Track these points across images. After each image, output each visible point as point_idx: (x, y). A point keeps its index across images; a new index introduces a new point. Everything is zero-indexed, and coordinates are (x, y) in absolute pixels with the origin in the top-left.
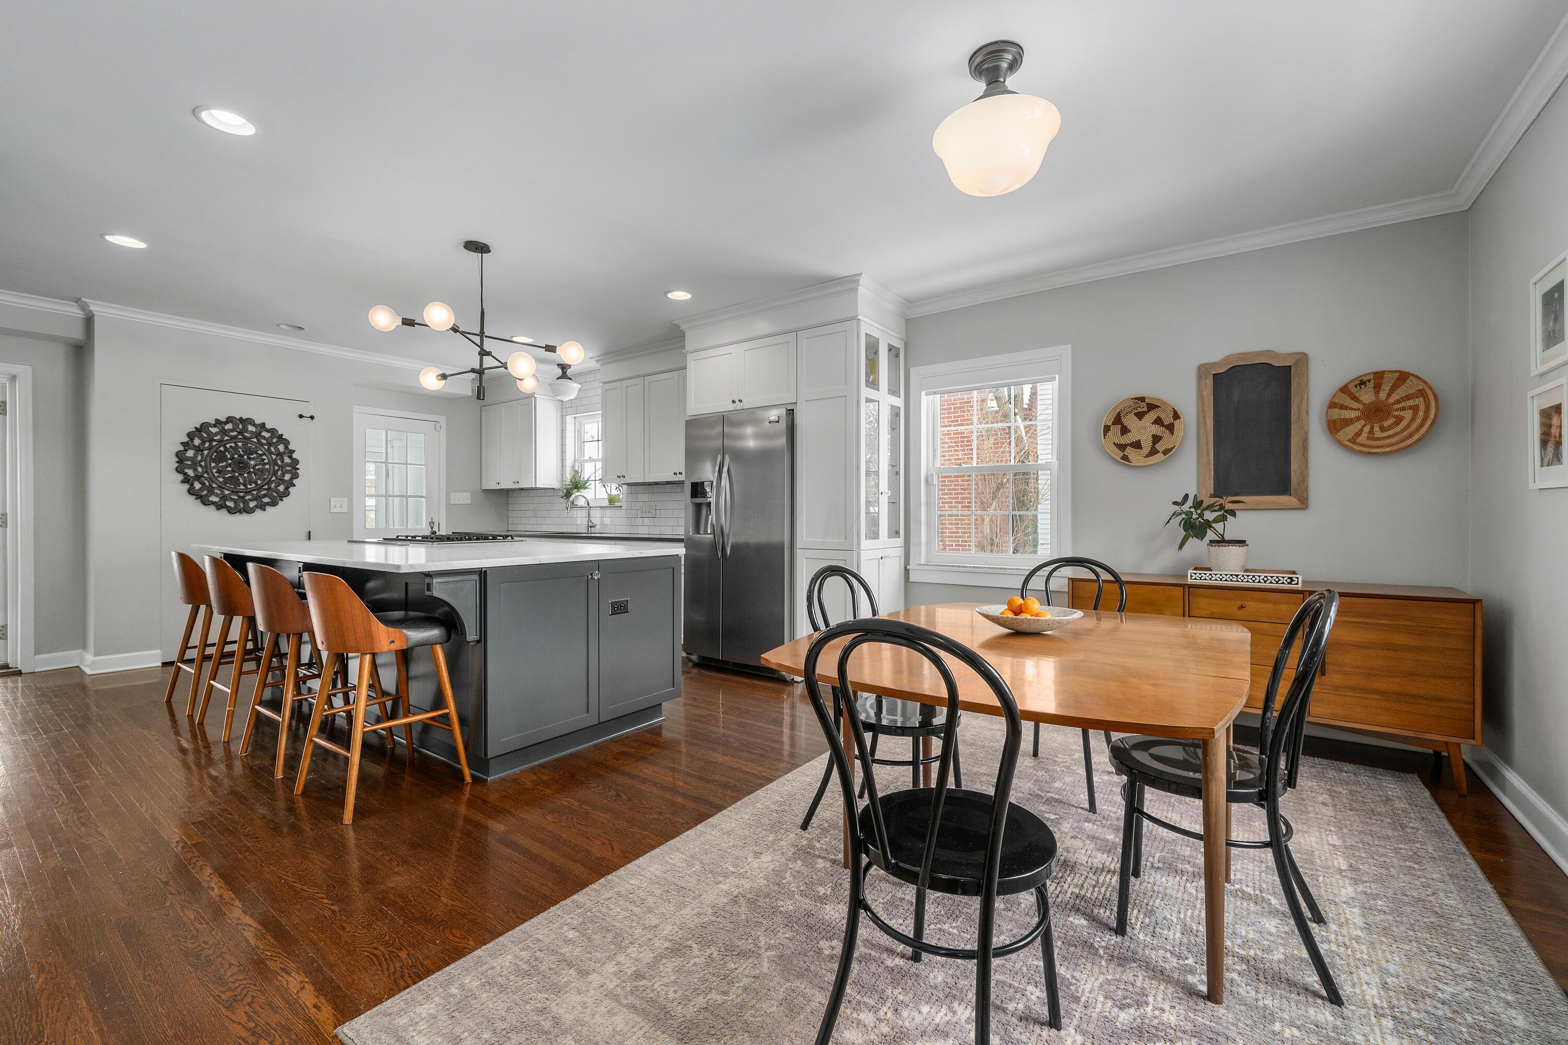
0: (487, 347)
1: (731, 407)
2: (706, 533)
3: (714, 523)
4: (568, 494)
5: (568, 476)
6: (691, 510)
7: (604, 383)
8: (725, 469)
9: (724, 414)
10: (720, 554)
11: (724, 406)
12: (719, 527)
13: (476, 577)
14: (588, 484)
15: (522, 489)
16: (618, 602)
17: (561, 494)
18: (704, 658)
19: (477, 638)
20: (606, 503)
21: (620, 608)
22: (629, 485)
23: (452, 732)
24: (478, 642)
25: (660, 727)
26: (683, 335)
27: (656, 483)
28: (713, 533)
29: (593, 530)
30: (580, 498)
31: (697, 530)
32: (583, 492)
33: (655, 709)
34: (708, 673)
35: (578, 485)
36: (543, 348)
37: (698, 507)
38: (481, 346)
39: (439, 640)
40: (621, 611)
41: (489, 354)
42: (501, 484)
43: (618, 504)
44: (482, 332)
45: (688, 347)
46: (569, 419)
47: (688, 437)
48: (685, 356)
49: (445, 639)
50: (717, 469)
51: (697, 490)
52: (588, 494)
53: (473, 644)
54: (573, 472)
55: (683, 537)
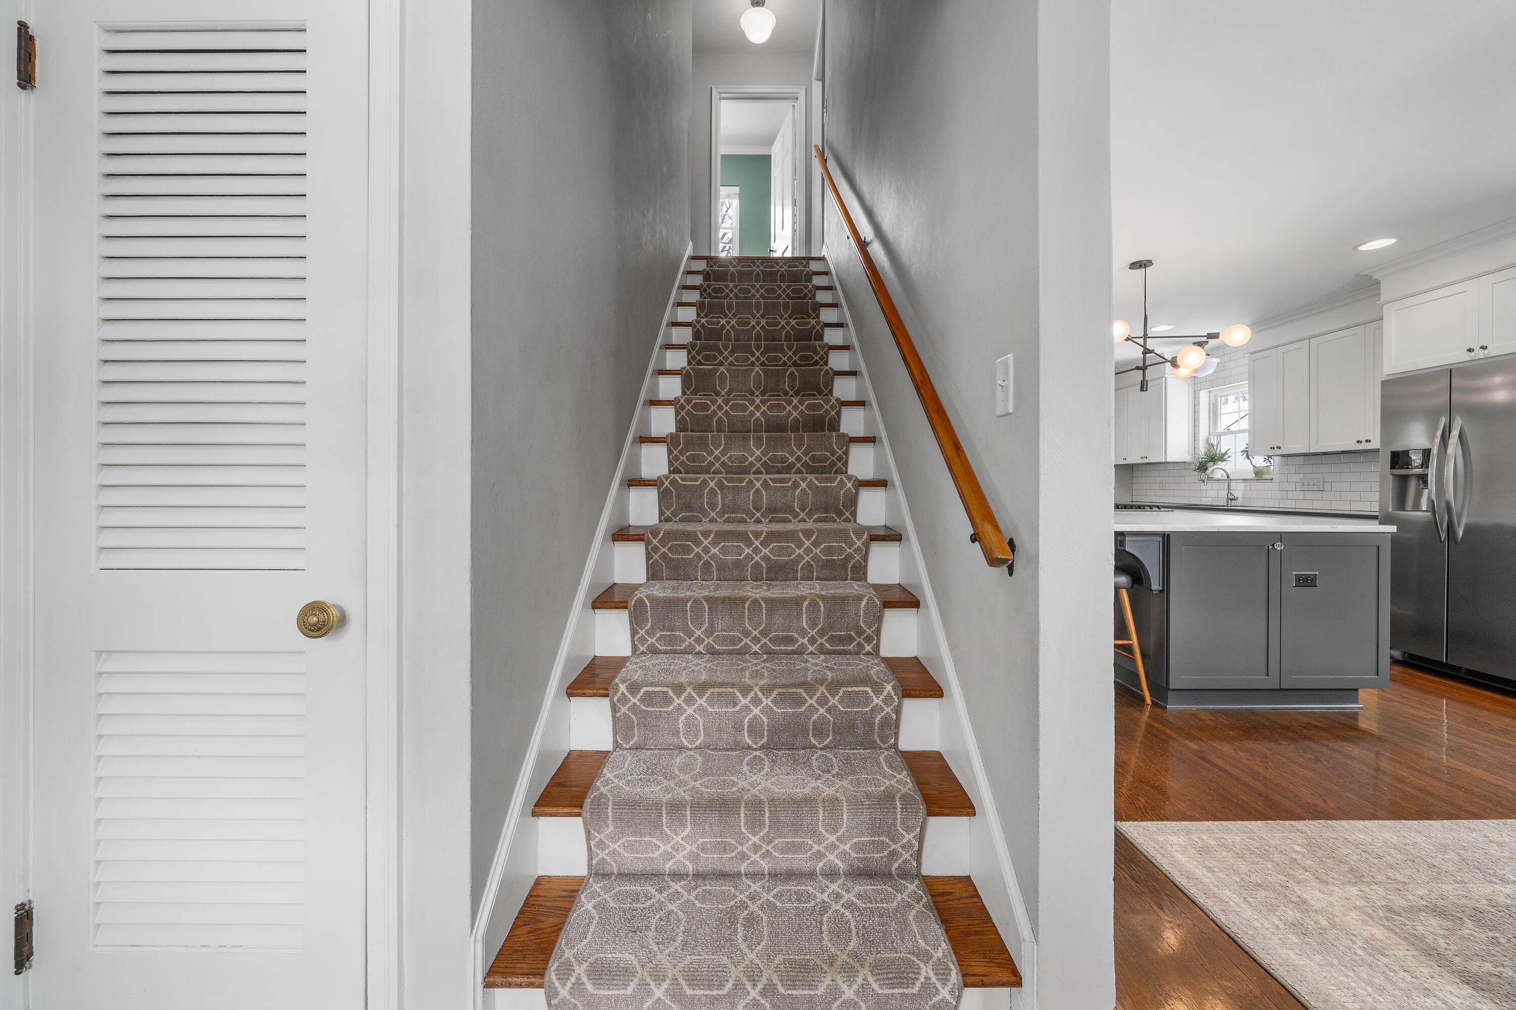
0: (1149, 347)
1: (1467, 357)
2: (1417, 507)
3: (1434, 497)
4: (1202, 467)
5: (1202, 450)
6: (1390, 482)
7: (1252, 353)
8: (1455, 433)
9: (1451, 367)
10: (1443, 536)
11: (1455, 355)
12: (1443, 505)
13: (1160, 539)
14: (1226, 457)
15: (1149, 463)
16: (1304, 575)
17: (1194, 467)
18: (1411, 656)
19: (1160, 588)
20: (1252, 476)
21: (1305, 582)
22: (1283, 456)
23: (1134, 660)
24: (1160, 591)
25: (1356, 714)
26: (1378, 283)
27: (1326, 453)
28: (1432, 508)
29: (1234, 503)
30: (1217, 471)
31: (1401, 504)
32: (1221, 465)
33: (1350, 693)
34: (1421, 675)
35: (1215, 458)
36: (1206, 336)
37: (1403, 480)
38: (1144, 346)
39: (1126, 585)
40: (1306, 584)
41: (1152, 352)
42: (1128, 459)
43: (1267, 477)
44: (1145, 335)
45: (1383, 298)
46: (1203, 395)
47: (1384, 397)
48: (1381, 307)
49: (1130, 586)
50: (1439, 433)
51: (1399, 459)
52: (1228, 466)
53: (1157, 592)
54: (1207, 446)
55: (1377, 514)
